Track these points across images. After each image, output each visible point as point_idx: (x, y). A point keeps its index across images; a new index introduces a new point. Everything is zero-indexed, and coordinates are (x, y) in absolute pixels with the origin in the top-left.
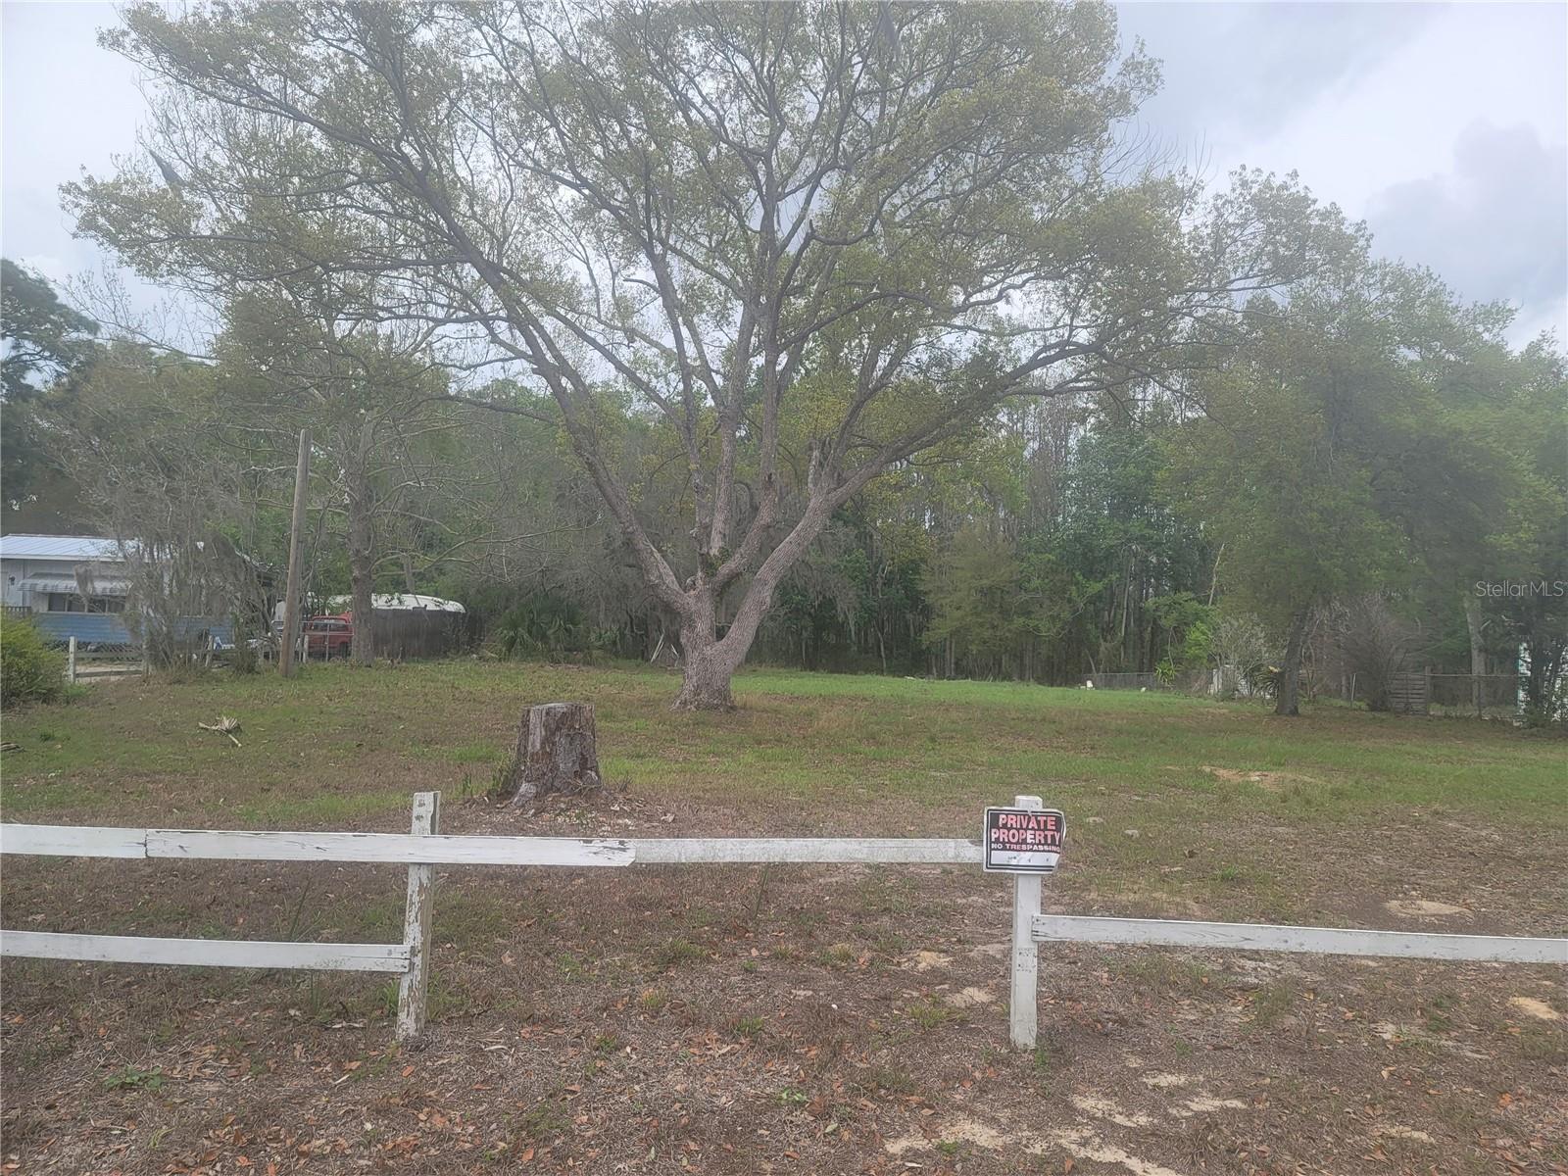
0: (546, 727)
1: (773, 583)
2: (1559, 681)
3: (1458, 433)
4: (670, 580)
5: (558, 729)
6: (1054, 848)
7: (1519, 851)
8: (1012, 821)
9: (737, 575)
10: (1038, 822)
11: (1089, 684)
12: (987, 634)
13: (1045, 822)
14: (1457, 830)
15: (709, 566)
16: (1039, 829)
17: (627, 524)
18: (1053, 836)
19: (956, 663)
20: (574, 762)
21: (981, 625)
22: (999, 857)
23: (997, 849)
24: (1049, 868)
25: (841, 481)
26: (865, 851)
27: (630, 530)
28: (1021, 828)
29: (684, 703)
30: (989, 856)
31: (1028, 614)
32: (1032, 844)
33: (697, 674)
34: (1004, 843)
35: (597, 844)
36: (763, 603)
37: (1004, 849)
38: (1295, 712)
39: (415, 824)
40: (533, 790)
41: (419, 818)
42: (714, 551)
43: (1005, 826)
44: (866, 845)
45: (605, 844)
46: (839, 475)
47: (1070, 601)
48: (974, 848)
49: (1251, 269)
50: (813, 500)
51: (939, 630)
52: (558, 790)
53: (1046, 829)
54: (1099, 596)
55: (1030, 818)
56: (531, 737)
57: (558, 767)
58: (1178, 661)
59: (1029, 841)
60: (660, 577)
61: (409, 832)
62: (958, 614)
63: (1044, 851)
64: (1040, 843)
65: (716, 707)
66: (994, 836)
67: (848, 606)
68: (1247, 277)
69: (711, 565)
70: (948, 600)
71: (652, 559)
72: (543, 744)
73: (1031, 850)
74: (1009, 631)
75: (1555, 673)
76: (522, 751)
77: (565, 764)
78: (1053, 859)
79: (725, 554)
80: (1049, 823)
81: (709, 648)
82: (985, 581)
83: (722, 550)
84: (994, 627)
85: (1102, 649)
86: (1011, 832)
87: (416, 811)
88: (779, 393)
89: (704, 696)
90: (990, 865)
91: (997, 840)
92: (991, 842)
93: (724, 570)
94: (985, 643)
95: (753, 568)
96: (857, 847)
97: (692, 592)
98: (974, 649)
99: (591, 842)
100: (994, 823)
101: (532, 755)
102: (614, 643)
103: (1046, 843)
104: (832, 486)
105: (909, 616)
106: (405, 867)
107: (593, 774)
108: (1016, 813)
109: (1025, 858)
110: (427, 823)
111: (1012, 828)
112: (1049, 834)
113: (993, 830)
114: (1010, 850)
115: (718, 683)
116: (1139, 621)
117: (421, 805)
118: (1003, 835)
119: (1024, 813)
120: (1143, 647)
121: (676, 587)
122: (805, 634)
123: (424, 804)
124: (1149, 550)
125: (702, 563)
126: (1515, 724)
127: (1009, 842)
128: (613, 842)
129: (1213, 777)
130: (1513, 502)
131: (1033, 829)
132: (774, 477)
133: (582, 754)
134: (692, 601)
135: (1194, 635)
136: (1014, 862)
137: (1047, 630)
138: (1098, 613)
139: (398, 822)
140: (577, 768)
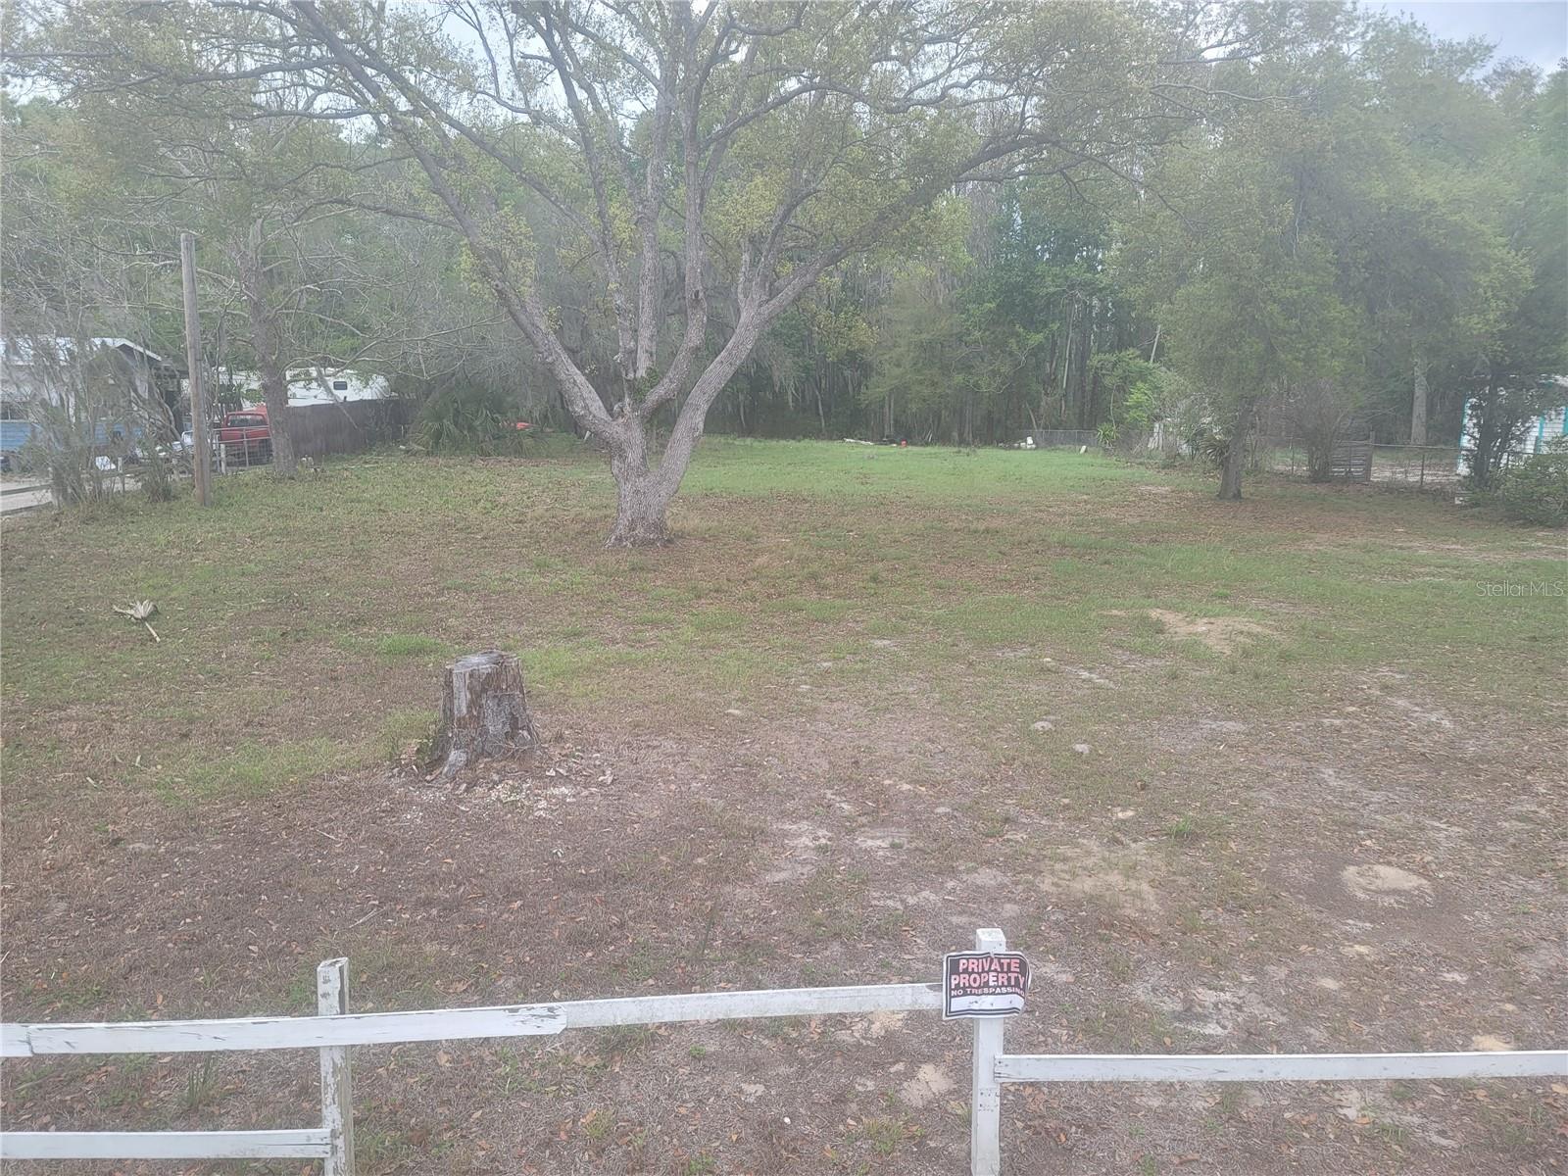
0: (471, 689)
1: (705, 407)
2: (1505, 456)
3: (1432, 205)
4: (597, 406)
5: (483, 690)
6: (1017, 990)
7: (1471, 748)
8: (973, 965)
9: (668, 401)
10: (1001, 965)
11: (1030, 440)
12: (926, 392)
13: (1009, 965)
14: (1406, 713)
15: (637, 391)
16: (1002, 972)
17: (546, 354)
18: (1017, 979)
19: (896, 421)
20: (504, 724)
21: (921, 383)
22: (959, 1003)
23: (958, 996)
24: (1014, 1010)
25: (773, 293)
26: (816, 1002)
27: (550, 360)
28: (983, 971)
29: (619, 539)
30: (948, 1004)
31: (967, 368)
32: (995, 987)
33: (632, 507)
34: (964, 988)
35: (524, 1010)
36: (695, 429)
37: (965, 994)
38: (1238, 496)
39: (322, 1003)
40: (464, 757)
41: (325, 995)
42: (642, 373)
43: (965, 971)
44: (816, 995)
45: (532, 1012)
46: (771, 284)
47: (1011, 354)
48: (932, 993)
49: (1226, 34)
50: (744, 315)
51: (876, 389)
52: (490, 755)
53: (1009, 971)
54: (1040, 347)
55: (992, 960)
56: (456, 701)
57: (487, 732)
58: (1120, 422)
59: (991, 984)
60: (586, 407)
61: (317, 1015)
62: (897, 371)
63: (1007, 993)
64: (1003, 985)
65: (652, 542)
66: (954, 983)
67: (784, 371)
68: (1220, 44)
69: (639, 391)
70: (887, 357)
71: (576, 389)
72: (469, 707)
73: (993, 994)
74: (949, 387)
75: (1502, 449)
76: (448, 713)
77: (495, 726)
78: (1018, 1002)
79: (654, 378)
80: (1013, 965)
81: (641, 479)
82: (924, 336)
83: (650, 371)
84: (934, 384)
85: (1043, 403)
86: (973, 976)
87: (322, 988)
88: (702, 198)
89: (640, 531)
90: (949, 1013)
91: (957, 987)
92: (951, 989)
93: (653, 397)
94: (924, 400)
95: (684, 392)
96: (807, 998)
97: (621, 420)
98: (914, 407)
99: (516, 1010)
100: (954, 968)
101: (459, 720)
102: (546, 417)
103: (1009, 985)
104: (764, 298)
105: (847, 373)
106: (317, 1049)
107: (525, 733)
108: (978, 957)
109: (986, 1002)
110: (335, 1001)
111: (973, 972)
112: (1013, 975)
113: (953, 977)
114: (971, 994)
115: (652, 517)
116: (1082, 369)
117: (326, 981)
118: (963, 980)
119: (987, 956)
120: (1084, 397)
121: (603, 414)
122: (741, 397)
123: (330, 975)
124: (1091, 295)
125: (628, 389)
126: (1457, 502)
127: (970, 986)
128: (540, 1008)
129: (1159, 628)
130: (1483, 279)
131: (995, 971)
132: (701, 294)
133: (511, 713)
134: (620, 430)
135: (1137, 395)
136: (975, 1007)
137: (988, 386)
138: (1038, 366)
139: (303, 1003)
140: (507, 728)
